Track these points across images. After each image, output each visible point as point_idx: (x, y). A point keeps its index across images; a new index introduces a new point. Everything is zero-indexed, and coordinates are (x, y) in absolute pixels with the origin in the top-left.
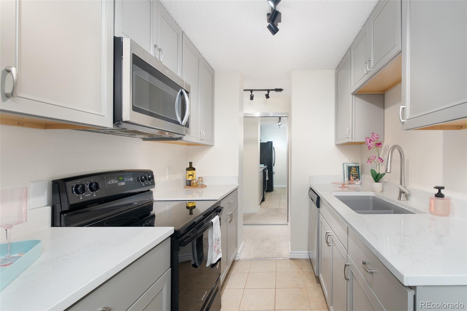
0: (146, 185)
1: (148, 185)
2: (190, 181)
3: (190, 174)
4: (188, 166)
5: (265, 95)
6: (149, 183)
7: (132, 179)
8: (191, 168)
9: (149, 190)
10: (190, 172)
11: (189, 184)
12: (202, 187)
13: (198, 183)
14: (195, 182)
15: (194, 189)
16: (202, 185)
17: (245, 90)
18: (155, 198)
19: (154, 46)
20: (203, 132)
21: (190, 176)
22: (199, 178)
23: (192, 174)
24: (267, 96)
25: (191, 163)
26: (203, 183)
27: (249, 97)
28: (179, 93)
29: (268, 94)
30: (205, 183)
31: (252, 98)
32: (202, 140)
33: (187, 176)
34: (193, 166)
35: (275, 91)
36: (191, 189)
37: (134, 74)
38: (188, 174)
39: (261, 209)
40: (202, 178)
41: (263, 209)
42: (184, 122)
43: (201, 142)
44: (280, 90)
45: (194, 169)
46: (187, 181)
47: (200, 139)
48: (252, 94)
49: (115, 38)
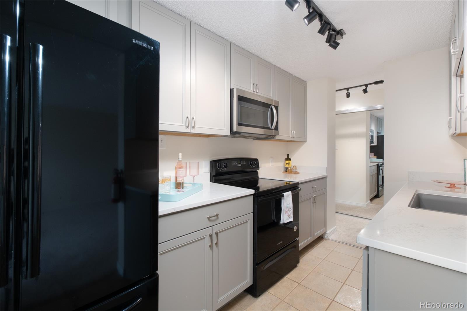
0: (253, 168)
1: (255, 168)
2: (287, 168)
3: (287, 163)
4: (286, 157)
5: (363, 90)
6: (255, 166)
7: (245, 163)
8: (288, 159)
9: (256, 171)
10: (287, 162)
11: (286, 170)
12: (295, 173)
13: (293, 170)
14: (290, 169)
15: (289, 174)
16: (296, 172)
17: (337, 91)
18: (259, 177)
19: (253, 84)
20: (294, 132)
21: (287, 165)
22: (294, 166)
23: (288, 163)
24: (365, 91)
25: (288, 155)
26: (297, 170)
27: (346, 95)
28: (270, 109)
29: (365, 89)
30: (298, 171)
31: (348, 95)
32: (294, 138)
33: (285, 164)
34: (290, 157)
35: (374, 84)
36: (287, 174)
37: (239, 105)
38: (285, 163)
39: (371, 204)
40: (296, 166)
41: (373, 205)
42: (273, 127)
43: (293, 139)
44: (381, 82)
45: (290, 160)
46: (285, 168)
47: (292, 137)
48: (348, 92)
49: (231, 89)
